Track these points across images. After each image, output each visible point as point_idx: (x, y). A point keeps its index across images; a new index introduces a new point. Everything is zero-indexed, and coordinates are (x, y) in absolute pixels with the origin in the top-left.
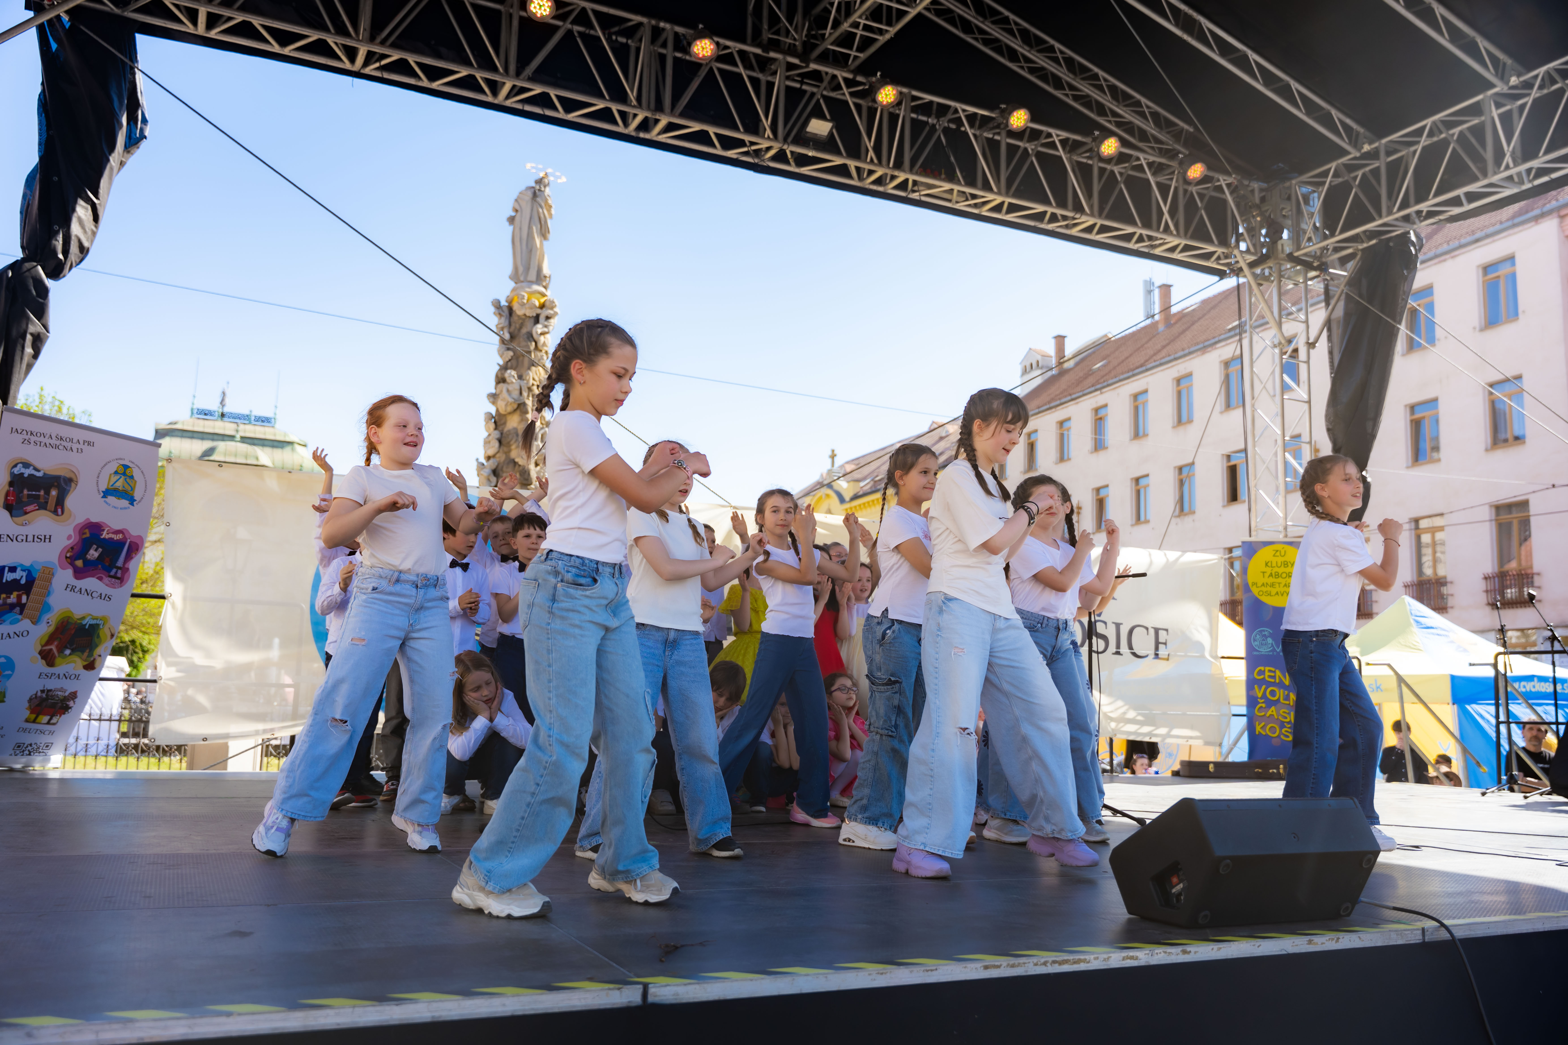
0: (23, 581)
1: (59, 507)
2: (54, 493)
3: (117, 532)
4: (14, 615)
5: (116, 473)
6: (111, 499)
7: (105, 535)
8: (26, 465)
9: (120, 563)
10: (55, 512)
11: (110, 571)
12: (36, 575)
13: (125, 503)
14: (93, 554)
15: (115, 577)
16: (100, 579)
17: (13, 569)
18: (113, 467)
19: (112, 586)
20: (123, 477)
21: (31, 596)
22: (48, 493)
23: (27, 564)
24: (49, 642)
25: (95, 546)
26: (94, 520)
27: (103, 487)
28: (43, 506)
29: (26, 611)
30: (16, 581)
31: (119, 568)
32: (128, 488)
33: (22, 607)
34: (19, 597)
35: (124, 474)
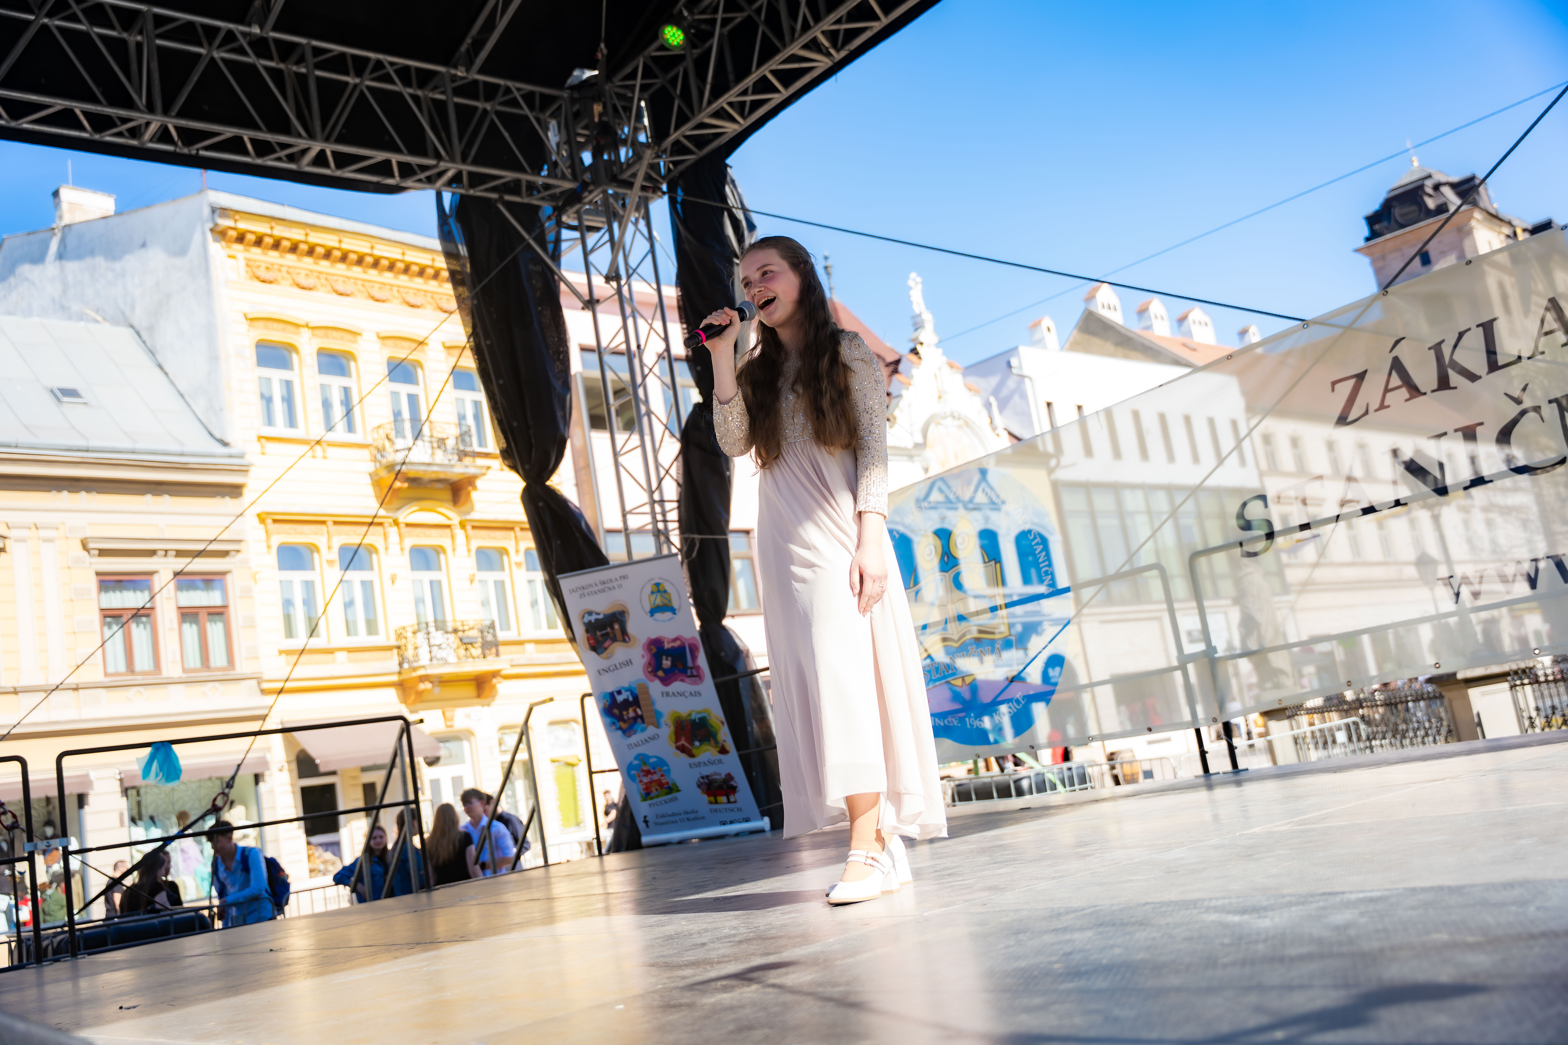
0: (631, 699)
1: (624, 636)
2: (616, 626)
3: (675, 640)
4: (639, 726)
5: (652, 593)
6: (658, 616)
7: (667, 646)
8: (590, 613)
9: (690, 663)
10: (624, 641)
11: (686, 673)
12: (637, 692)
13: (668, 615)
14: (667, 663)
15: (692, 676)
16: (683, 681)
17: (619, 692)
18: (649, 589)
19: (695, 683)
20: (659, 595)
21: (643, 708)
22: (612, 628)
23: (626, 685)
24: (677, 739)
25: (664, 657)
26: (654, 636)
27: (648, 609)
28: (614, 640)
29: (646, 720)
30: (626, 701)
31: (691, 668)
32: (666, 602)
33: (642, 717)
34: (635, 711)
35: (659, 591)
